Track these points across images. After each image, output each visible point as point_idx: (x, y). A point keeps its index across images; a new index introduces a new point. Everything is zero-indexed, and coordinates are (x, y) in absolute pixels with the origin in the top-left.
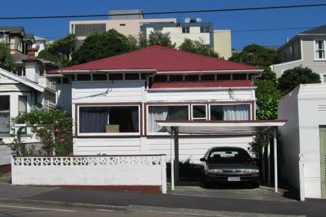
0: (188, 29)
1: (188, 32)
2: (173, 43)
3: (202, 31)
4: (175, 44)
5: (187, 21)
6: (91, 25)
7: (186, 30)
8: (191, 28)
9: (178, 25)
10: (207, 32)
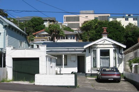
0: (128, 19)
1: (128, 20)
2: (122, 25)
3: (134, 20)
4: (123, 25)
5: (127, 15)
6: (73, 17)
7: (127, 19)
8: (129, 19)
9: (123, 17)
10: (136, 20)
